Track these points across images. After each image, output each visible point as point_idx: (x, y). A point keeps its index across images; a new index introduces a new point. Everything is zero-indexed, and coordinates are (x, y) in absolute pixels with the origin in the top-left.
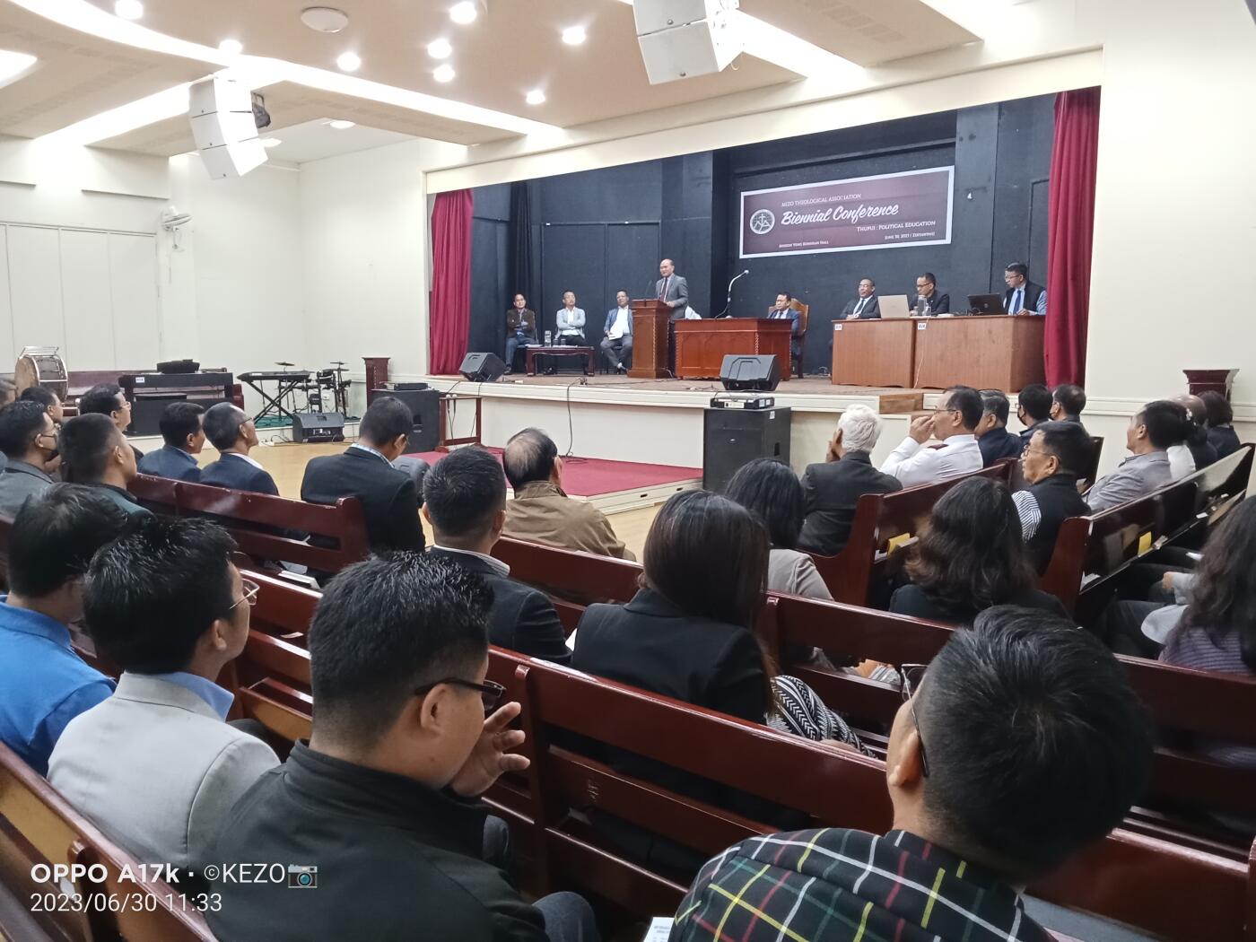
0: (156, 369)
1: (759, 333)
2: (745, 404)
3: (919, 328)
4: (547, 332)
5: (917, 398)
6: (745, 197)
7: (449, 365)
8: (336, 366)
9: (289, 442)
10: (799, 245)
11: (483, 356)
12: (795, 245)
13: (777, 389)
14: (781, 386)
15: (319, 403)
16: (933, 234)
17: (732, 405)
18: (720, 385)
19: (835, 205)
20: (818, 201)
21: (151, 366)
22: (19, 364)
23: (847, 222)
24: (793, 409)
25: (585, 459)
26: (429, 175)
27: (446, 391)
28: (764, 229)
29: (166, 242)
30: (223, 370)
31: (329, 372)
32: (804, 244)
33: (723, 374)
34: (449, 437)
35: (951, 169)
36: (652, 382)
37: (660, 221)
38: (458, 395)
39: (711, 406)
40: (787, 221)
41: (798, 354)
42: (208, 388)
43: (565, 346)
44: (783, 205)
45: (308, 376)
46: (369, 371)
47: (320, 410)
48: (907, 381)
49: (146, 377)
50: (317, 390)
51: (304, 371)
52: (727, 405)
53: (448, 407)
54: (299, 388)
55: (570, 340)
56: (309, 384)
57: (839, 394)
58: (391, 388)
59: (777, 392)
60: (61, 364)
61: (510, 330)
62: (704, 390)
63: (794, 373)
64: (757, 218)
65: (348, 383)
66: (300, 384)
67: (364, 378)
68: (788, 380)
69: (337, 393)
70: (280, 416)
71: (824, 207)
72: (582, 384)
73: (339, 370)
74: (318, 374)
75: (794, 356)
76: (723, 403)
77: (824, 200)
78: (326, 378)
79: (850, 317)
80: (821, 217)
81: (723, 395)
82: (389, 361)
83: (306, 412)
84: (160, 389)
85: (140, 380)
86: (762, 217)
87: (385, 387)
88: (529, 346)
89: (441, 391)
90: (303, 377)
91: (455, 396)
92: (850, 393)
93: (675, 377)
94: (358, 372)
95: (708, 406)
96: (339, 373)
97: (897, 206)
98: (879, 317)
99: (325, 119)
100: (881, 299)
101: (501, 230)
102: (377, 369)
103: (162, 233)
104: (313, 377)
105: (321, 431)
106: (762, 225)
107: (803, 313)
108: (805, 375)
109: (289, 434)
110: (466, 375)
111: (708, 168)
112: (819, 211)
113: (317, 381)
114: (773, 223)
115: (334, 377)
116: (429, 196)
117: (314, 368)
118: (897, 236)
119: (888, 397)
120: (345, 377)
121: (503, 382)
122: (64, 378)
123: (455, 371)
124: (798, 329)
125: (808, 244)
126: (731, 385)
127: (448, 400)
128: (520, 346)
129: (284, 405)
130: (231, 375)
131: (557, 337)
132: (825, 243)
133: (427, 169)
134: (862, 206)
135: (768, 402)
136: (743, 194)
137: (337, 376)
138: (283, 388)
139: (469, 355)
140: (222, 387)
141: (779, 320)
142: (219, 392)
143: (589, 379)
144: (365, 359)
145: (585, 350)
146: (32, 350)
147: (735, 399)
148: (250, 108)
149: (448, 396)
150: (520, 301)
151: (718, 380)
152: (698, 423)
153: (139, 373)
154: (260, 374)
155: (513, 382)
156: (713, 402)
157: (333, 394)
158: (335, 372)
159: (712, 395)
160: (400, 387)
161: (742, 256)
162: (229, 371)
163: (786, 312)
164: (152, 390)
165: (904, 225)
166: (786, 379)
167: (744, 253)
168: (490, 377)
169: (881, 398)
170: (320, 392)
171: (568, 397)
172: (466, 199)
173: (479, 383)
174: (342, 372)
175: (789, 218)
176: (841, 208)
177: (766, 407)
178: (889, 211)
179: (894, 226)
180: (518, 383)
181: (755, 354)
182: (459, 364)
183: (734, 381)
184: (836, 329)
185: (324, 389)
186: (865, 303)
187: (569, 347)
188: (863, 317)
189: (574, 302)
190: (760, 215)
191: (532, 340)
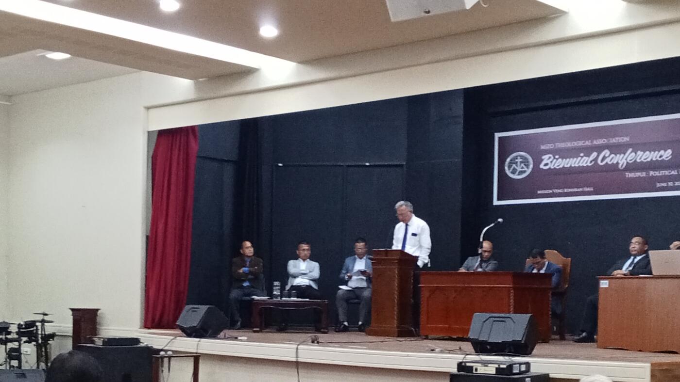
1: (514, 288)
2: (497, 369)
4: (276, 283)
6: (500, 138)
7: (165, 318)
8: (40, 317)
10: (560, 191)
11: (203, 309)
12: (556, 191)
13: (535, 352)
14: (538, 349)
15: (19, 358)
17: (482, 370)
18: (469, 346)
19: (600, 149)
20: (581, 143)
23: (614, 168)
24: (551, 376)
26: (151, 110)
27: (160, 348)
28: (521, 173)
31: (32, 324)
32: (566, 190)
33: (471, 335)
36: (392, 341)
37: (404, 163)
38: (174, 352)
39: (458, 371)
40: (546, 165)
41: (559, 311)
43: (295, 299)
44: (543, 147)
45: (8, 328)
46: (76, 323)
47: (20, 367)
50: (17, 343)
51: (4, 322)
52: (476, 370)
53: (162, 366)
55: (301, 291)
56: (9, 337)
57: (604, 359)
58: (99, 343)
59: (535, 356)
62: (450, 351)
63: (555, 333)
64: (513, 162)
65: (52, 336)
67: (70, 332)
68: (548, 342)
69: (39, 347)
71: (588, 151)
72: (313, 342)
73: (43, 321)
74: (20, 326)
75: (555, 315)
76: (472, 367)
77: (588, 143)
78: (28, 331)
79: (617, 273)
80: (584, 161)
81: (471, 357)
82: (99, 312)
83: (4, 368)
86: (519, 160)
87: (93, 342)
88: (256, 298)
89: (156, 347)
91: (170, 353)
92: (617, 359)
93: (419, 336)
94: (63, 324)
95: (454, 370)
96: (43, 325)
97: (669, 152)
98: (651, 273)
99: (40, 50)
100: (652, 253)
101: (229, 172)
102: (85, 321)
104: (14, 329)
107: (564, 267)
108: (567, 336)
110: (183, 329)
111: (459, 108)
112: (582, 155)
113: (17, 333)
114: (531, 166)
115: (37, 329)
116: (150, 133)
117: (15, 320)
118: (670, 184)
119: (660, 364)
120: (49, 329)
121: (225, 338)
123: (171, 325)
124: (558, 284)
125: (570, 190)
126: (481, 347)
127: (163, 358)
128: (246, 298)
131: (288, 287)
132: (588, 189)
133: (149, 104)
134: (630, 150)
135: (523, 368)
136: (497, 135)
137: (40, 328)
139: (187, 307)
141: (538, 274)
143: (322, 337)
144: (73, 310)
145: (317, 304)
147: (485, 364)
149: (162, 353)
150: (248, 248)
151: (468, 340)
155: (236, 338)
156: (461, 366)
157: (35, 349)
158: (38, 324)
159: (460, 358)
160: (110, 341)
161: (496, 202)
165: (678, 171)
166: (546, 340)
167: (499, 199)
168: (210, 332)
169: (652, 365)
170: (20, 345)
171: (297, 357)
172: (191, 137)
173: (198, 339)
174: (46, 324)
175: (549, 162)
176: (606, 152)
177: (521, 373)
178: (661, 157)
179: (667, 173)
180: (241, 340)
181: (509, 313)
182: (176, 318)
183: (485, 343)
184: (601, 286)
185: (25, 342)
186: (636, 260)
187: (300, 299)
188: (633, 273)
189: (308, 253)
190: (516, 158)
191: (259, 291)
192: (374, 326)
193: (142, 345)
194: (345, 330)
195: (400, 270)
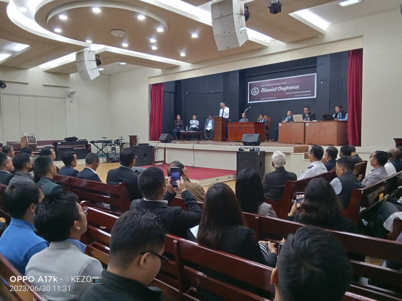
0: (64, 139)
1: (254, 127)
2: (250, 150)
3: (306, 125)
4: (187, 127)
5: (306, 148)
6: (250, 84)
7: (156, 138)
8: (121, 138)
9: (105, 162)
10: (267, 98)
11: (166, 135)
12: (266, 98)
13: (260, 145)
14: (262, 144)
15: (115, 150)
16: (310, 95)
17: (246, 150)
18: (242, 144)
19: (278, 86)
20: (273, 85)
21: (63, 139)
22: (22, 138)
23: (282, 91)
24: (265, 151)
25: (199, 168)
26: (151, 79)
27: (155, 146)
28: (256, 94)
29: (68, 100)
30: (85, 140)
31: (118, 140)
32: (269, 98)
33: (243, 140)
34: (155, 161)
35: (315, 74)
36: (220, 143)
37: (222, 92)
38: (158, 147)
39: (239, 150)
40: (263, 91)
42: (80, 145)
43: (192, 131)
44: (262, 86)
45: (111, 141)
46: (131, 139)
47: (115, 152)
48: (303, 142)
49: (61, 142)
50: (114, 146)
51: (110, 140)
52: (244, 150)
53: (155, 151)
54: (109, 145)
55: (194, 129)
56: (112, 144)
57: (280, 146)
58: (137, 145)
59: (261, 146)
60: (35, 138)
61: (175, 126)
62: (237, 145)
63: (266, 139)
64: (253, 90)
65: (124, 143)
66: (109, 144)
67: (129, 142)
68: (264, 142)
69: (120, 146)
70: (103, 154)
71: (275, 87)
72: (198, 143)
73: (121, 139)
74: (115, 141)
75: (266, 134)
76: (243, 150)
77: (275, 84)
78: (117, 142)
79: (284, 121)
80: (274, 90)
81: (243, 147)
82: (137, 136)
83: (110, 153)
84: (65, 146)
85: (59, 143)
86: (255, 90)
87: (135, 145)
88: (181, 131)
89: (153, 146)
90: (110, 142)
91: (157, 147)
92: (284, 146)
93: (228, 141)
94: (127, 140)
95: (238, 150)
96: (121, 141)
97: (298, 86)
98: (293, 121)
99: (118, 62)
100: (294, 116)
101: (172, 95)
102: (133, 139)
103: (67, 98)
104: (113, 142)
105: (115, 159)
106: (255, 92)
107: (269, 120)
108: (270, 140)
109: (105, 160)
110: (161, 141)
111: (237, 75)
112: (273, 88)
113: (114, 143)
114: (259, 91)
115: (120, 142)
116: (150, 85)
117: (113, 139)
118: (299, 96)
119: (297, 147)
120: (123, 141)
121: (173, 143)
122: (36, 143)
123: (157, 140)
124: (267, 125)
126: (245, 144)
127: (155, 149)
128: (178, 131)
129: (104, 151)
130: (88, 141)
131: (190, 128)
132: (275, 98)
133: (149, 77)
134: (287, 86)
135: (257, 149)
136: (249, 83)
137: (120, 141)
138: (104, 145)
139: (162, 134)
140: (85, 145)
141: (261, 123)
142: (83, 146)
143: (200, 142)
144: (129, 136)
145: (198, 132)
146: (26, 134)
147: (247, 148)
148: (95, 59)
149: (155, 148)
150: (179, 117)
151: (241, 142)
152: (235, 156)
153: (59, 141)
154: (97, 141)
155: (176, 143)
156: (240, 149)
157: (119, 147)
158: (120, 140)
159: (239, 147)
160: (140, 145)
161: (249, 102)
162: (87, 140)
163: (263, 120)
164: (63, 146)
165: (301, 92)
166: (263, 141)
167: (249, 101)
168: (168, 141)
169: (294, 148)
170: (115, 146)
171: (193, 148)
172: (161, 86)
173: (165, 143)
174: (122, 140)
175: (264, 90)
176: (280, 87)
177: (257, 151)
178: (296, 88)
179: (298, 92)
180: (177, 143)
181: (253, 133)
182: (159, 137)
183: (247, 142)
184: (279, 125)
185: (116, 145)
186: (289, 118)
187: (194, 131)
188: (288, 121)
189: (195, 118)
190: (254, 89)
191: (182, 129)
192: (215, 138)
193: (149, 145)
194: (207, 139)
195: (222, 122)
